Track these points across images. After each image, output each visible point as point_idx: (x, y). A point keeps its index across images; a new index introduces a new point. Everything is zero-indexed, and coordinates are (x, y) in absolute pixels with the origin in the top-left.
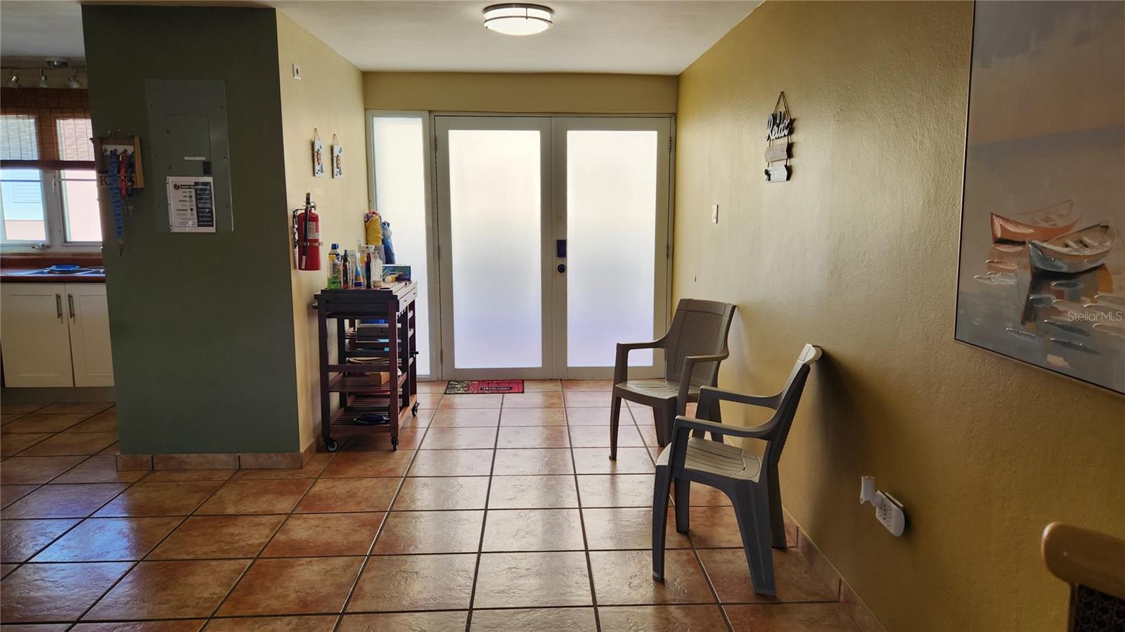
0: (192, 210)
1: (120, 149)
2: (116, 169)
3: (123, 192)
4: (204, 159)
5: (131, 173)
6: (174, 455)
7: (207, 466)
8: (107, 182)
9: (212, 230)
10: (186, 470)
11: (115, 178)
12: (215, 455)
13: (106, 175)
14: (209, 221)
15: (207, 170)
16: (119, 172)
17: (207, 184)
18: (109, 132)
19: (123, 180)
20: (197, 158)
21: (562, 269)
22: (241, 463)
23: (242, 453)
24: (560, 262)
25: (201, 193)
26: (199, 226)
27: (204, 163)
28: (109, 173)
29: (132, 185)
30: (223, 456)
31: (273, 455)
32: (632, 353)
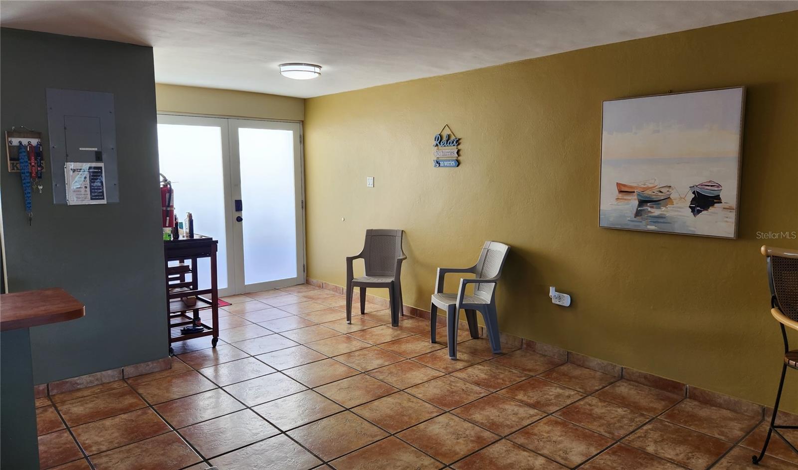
0: (86, 187)
1: (25, 141)
2: (26, 157)
3: (33, 175)
4: (96, 149)
5: (40, 160)
6: (67, 380)
7: (96, 383)
8: (18, 167)
9: (104, 202)
10: (79, 390)
11: (27, 164)
12: (103, 372)
13: (17, 162)
14: (101, 196)
15: (98, 157)
16: (30, 159)
17: (100, 168)
18: (13, 128)
19: (33, 166)
20: (90, 149)
21: (240, 219)
22: (124, 373)
23: (125, 366)
24: (237, 214)
25: (95, 175)
26: (92, 199)
27: (96, 152)
28: (21, 160)
29: (41, 170)
30: (110, 372)
31: (149, 363)
32: (354, 261)
